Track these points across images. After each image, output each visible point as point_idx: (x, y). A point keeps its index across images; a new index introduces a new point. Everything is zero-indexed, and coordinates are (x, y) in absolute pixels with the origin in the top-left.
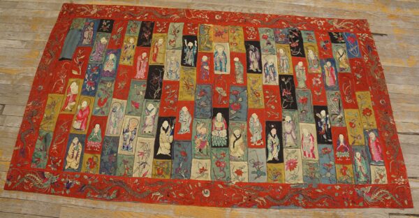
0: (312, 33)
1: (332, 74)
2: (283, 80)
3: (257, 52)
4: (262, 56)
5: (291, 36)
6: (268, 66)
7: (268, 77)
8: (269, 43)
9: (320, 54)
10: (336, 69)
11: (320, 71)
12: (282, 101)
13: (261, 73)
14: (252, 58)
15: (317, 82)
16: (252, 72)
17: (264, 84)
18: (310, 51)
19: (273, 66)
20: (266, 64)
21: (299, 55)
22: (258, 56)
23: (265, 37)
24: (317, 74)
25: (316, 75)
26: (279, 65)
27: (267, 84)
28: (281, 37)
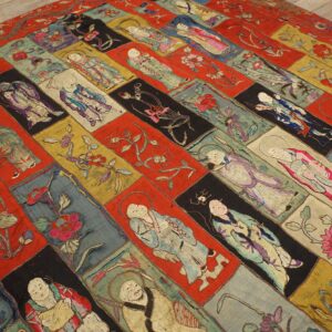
0: (107, 6)
1: (205, 36)
2: (127, 96)
3: (24, 86)
4: (43, 87)
5: (72, 27)
6: (69, 95)
7: (88, 112)
8: (36, 61)
9: (152, 22)
10: (202, 27)
11: (180, 43)
12: (166, 133)
13: (66, 114)
14: (21, 102)
15: (194, 60)
16: (41, 126)
17: (92, 129)
18: (129, 28)
19: (80, 89)
20: (63, 95)
21: (115, 45)
22: (31, 92)
23: (21, 56)
24: (181, 49)
25: (179, 53)
26: (92, 80)
27: (98, 125)
28: (54, 39)
